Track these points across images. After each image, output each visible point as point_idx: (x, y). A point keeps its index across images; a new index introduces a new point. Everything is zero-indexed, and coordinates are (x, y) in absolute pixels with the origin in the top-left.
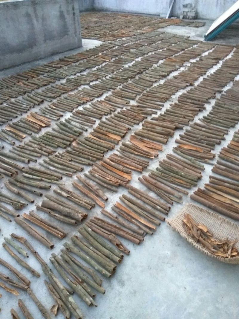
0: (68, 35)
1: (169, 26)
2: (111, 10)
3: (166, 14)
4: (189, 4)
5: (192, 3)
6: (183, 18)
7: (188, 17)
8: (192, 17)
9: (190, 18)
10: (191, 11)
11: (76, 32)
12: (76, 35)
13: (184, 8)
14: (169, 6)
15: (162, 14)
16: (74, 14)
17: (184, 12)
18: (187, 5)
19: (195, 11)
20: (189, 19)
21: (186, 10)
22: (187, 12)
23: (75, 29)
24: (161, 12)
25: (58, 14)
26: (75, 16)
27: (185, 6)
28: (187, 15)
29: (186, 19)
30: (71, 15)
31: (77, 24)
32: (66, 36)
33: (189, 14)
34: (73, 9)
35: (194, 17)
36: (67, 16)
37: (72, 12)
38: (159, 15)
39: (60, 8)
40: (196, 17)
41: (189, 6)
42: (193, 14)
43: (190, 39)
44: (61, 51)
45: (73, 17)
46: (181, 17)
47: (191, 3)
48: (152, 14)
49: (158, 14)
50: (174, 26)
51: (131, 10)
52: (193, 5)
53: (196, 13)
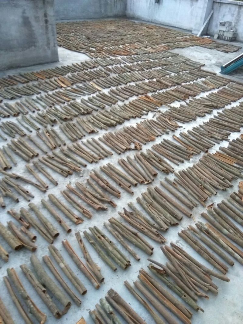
0: (35, 46)
1: (192, 46)
2: (143, 19)
3: (199, 31)
4: (228, 22)
5: (232, 22)
6: (218, 38)
7: (224, 38)
8: (229, 39)
9: (226, 39)
10: (228, 31)
11: (48, 44)
12: (49, 48)
13: (220, 26)
14: (203, 22)
15: (195, 30)
16: (46, 21)
17: (220, 30)
18: (225, 23)
19: (233, 32)
20: (224, 40)
21: (223, 29)
22: (224, 31)
23: (48, 39)
24: (194, 28)
25: (20, 20)
26: (48, 24)
27: (222, 24)
28: (223, 35)
29: (222, 39)
30: (42, 23)
31: (50, 35)
32: (33, 47)
33: (225, 34)
34: (45, 15)
35: (231, 38)
36: (33, 23)
37: (44, 19)
38: (191, 31)
39: (24, 12)
40: (234, 39)
41: (227, 25)
42: (229, 35)
43: (202, 68)
44: (24, 65)
45: (45, 25)
46: (216, 36)
47: (230, 21)
48: (185, 28)
49: (191, 29)
50: (199, 47)
51: (163, 21)
52: (233, 24)
53: (234, 34)
